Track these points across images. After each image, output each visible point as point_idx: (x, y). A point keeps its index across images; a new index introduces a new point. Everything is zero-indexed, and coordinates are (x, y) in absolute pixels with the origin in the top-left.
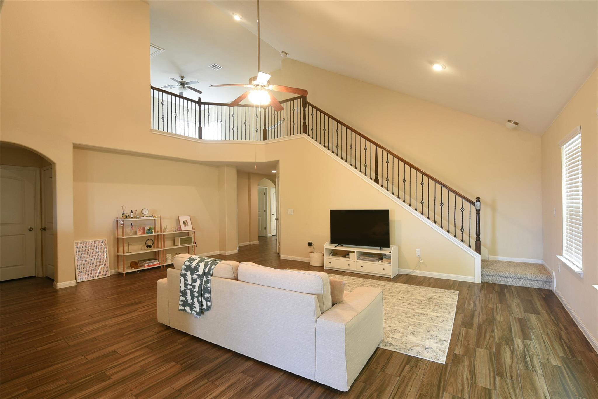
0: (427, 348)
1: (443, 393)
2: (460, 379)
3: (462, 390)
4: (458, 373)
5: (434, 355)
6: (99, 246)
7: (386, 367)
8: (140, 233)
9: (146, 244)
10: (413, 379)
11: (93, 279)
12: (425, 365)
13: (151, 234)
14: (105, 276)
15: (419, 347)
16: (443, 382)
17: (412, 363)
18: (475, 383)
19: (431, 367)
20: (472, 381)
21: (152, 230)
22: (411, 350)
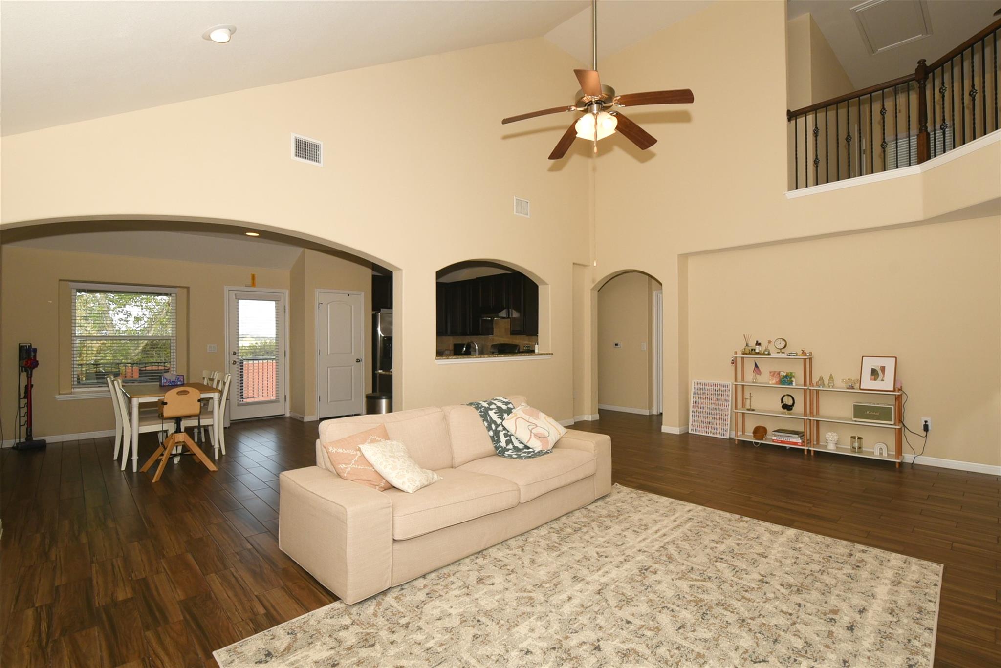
0: (269, 654)
1: (185, 617)
2: (171, 649)
3: (160, 637)
4: (180, 655)
5: (242, 653)
6: (721, 392)
7: (286, 592)
8: (774, 381)
9: (782, 401)
10: (237, 605)
11: (707, 435)
12: (241, 629)
13: (789, 385)
14: (722, 437)
15: (282, 648)
16: (194, 627)
17: (263, 620)
18: (143, 660)
19: (229, 633)
20: (149, 660)
21: (791, 378)
22: (290, 632)
